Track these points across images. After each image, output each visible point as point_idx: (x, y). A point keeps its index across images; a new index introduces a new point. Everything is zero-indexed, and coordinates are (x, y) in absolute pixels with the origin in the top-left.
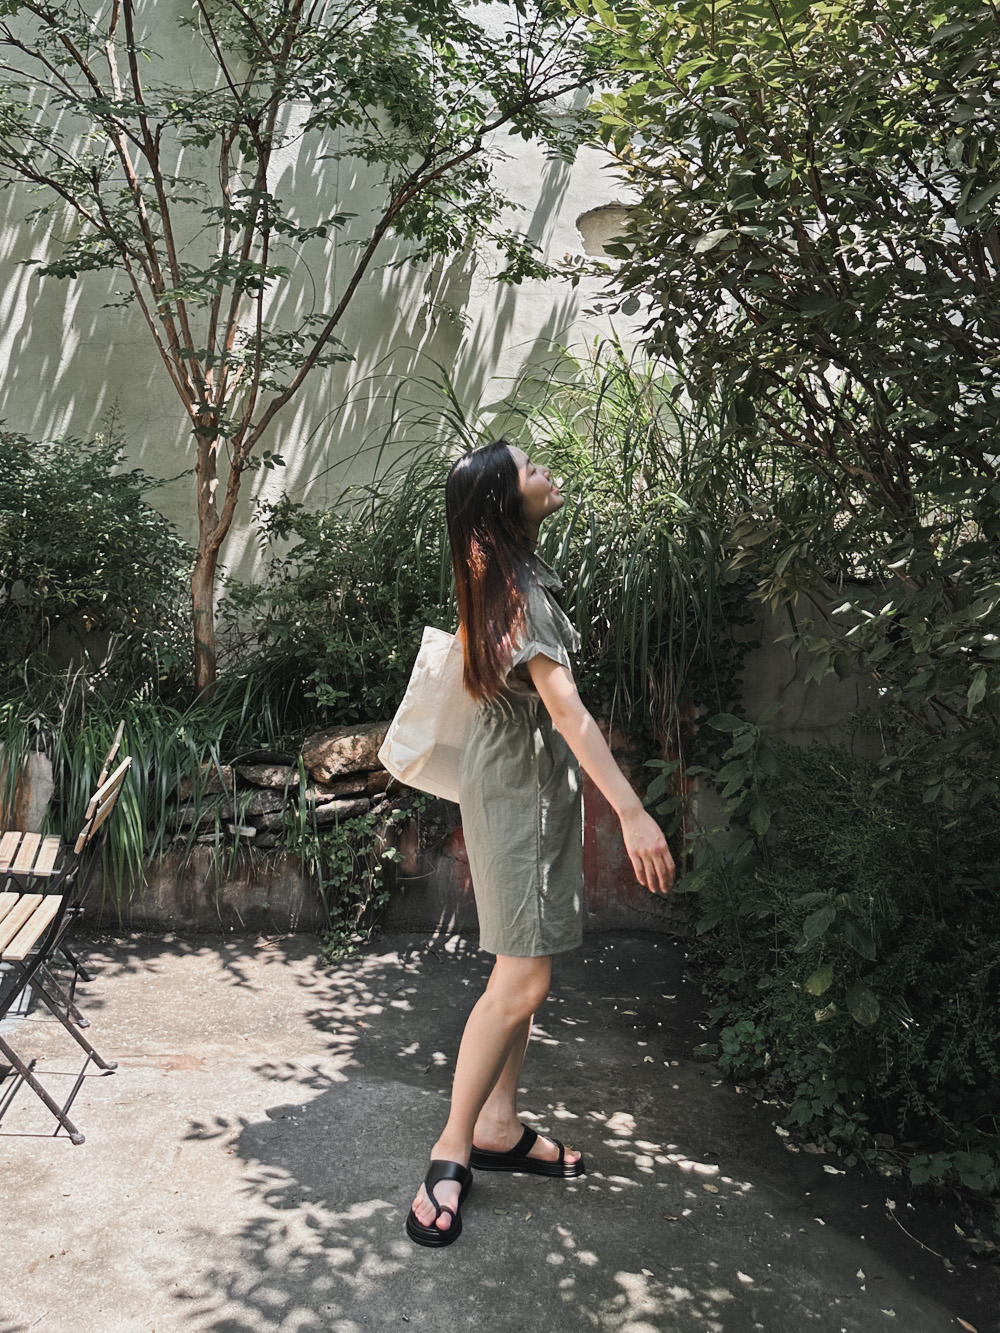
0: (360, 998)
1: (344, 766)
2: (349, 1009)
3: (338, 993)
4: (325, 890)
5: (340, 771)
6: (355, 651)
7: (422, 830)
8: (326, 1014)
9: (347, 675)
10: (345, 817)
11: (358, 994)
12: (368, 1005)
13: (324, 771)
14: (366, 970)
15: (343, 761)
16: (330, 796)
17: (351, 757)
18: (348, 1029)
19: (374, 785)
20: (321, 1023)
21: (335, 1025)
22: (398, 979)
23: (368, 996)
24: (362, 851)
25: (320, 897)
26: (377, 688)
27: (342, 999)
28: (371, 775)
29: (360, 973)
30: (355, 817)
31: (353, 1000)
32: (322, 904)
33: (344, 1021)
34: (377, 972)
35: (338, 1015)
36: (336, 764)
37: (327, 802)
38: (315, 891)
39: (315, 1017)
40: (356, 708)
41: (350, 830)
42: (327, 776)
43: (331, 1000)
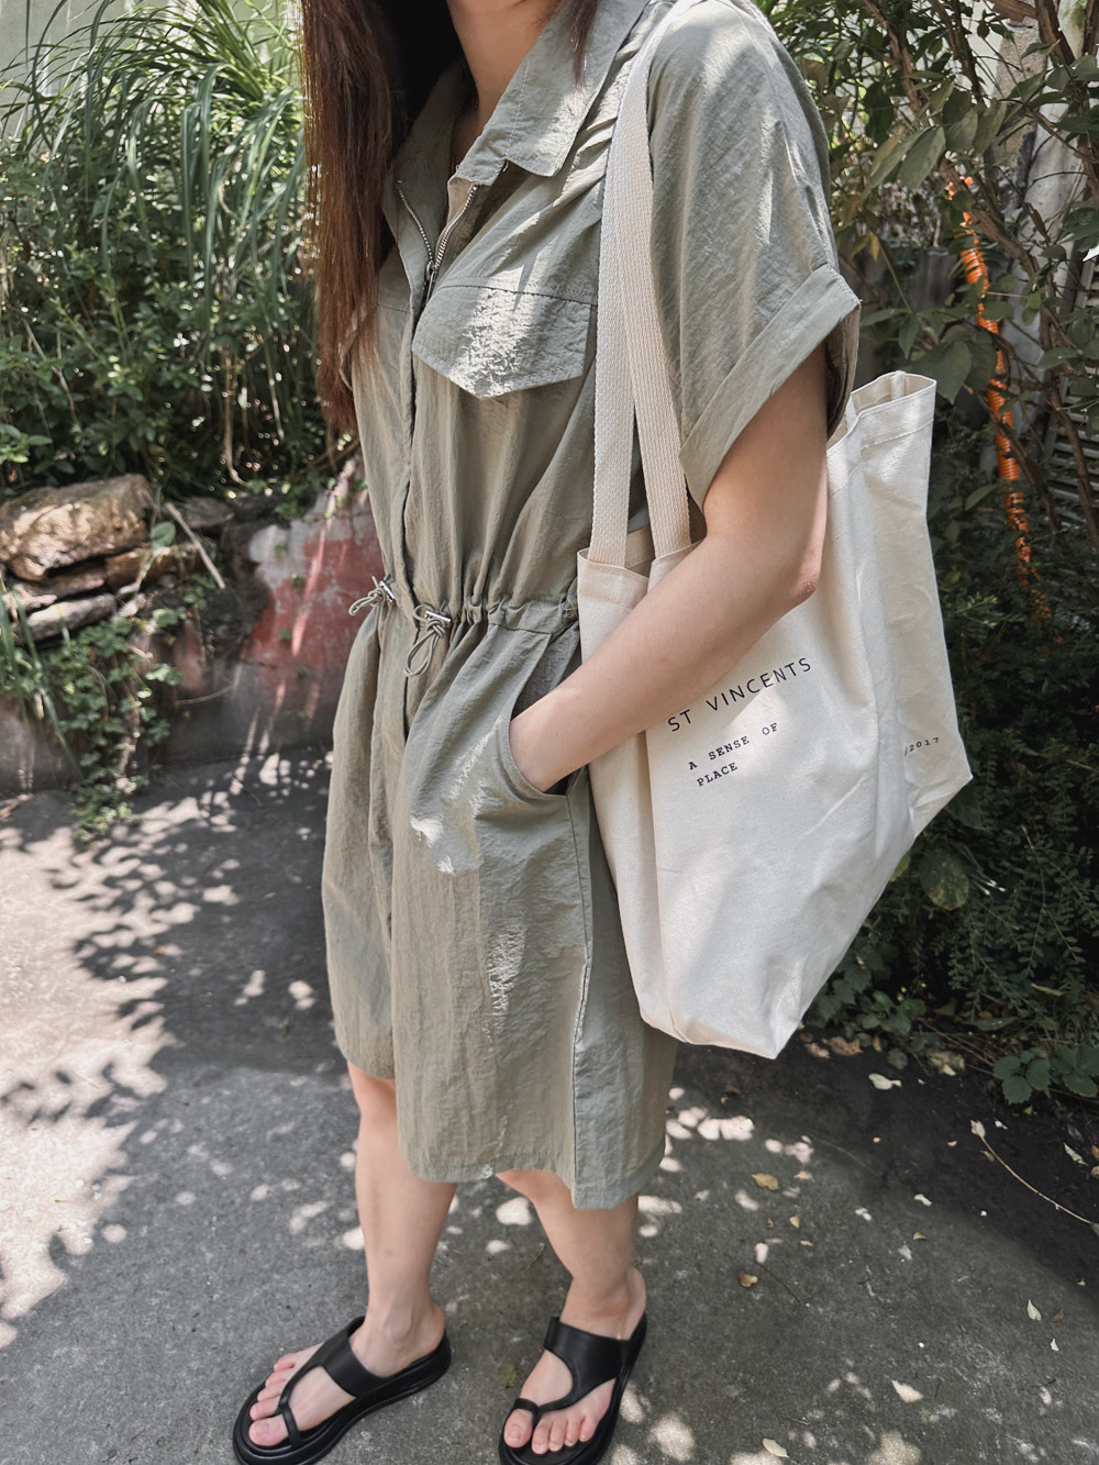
0: (155, 895)
1: (63, 553)
2: (142, 924)
3: (117, 893)
4: (66, 735)
5: (57, 562)
6: (49, 367)
7: (205, 634)
8: (106, 942)
9: (42, 406)
10: (78, 627)
11: (149, 886)
12: (168, 907)
13: (29, 563)
14: (152, 839)
15: (61, 546)
16: (48, 598)
17: (72, 538)
18: (147, 964)
19: (117, 575)
20: (100, 964)
21: (124, 961)
22: (205, 848)
23: (165, 888)
24: (116, 674)
25: (59, 745)
26: (97, 425)
27: (125, 903)
28: (110, 560)
29: (145, 846)
30: (95, 624)
31: (144, 902)
32: (63, 753)
33: (137, 949)
34: (171, 840)
35: (125, 939)
36: (49, 552)
37: (43, 607)
38: (50, 736)
39: (87, 952)
40: (68, 459)
41: (92, 645)
42: (38, 571)
43: (109, 908)
